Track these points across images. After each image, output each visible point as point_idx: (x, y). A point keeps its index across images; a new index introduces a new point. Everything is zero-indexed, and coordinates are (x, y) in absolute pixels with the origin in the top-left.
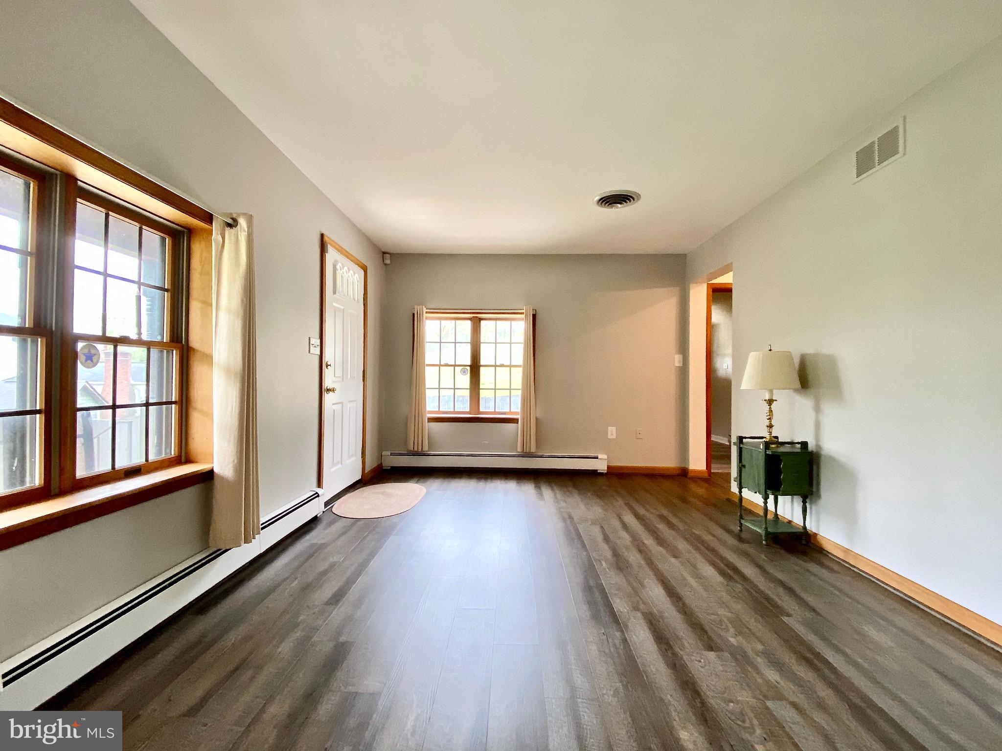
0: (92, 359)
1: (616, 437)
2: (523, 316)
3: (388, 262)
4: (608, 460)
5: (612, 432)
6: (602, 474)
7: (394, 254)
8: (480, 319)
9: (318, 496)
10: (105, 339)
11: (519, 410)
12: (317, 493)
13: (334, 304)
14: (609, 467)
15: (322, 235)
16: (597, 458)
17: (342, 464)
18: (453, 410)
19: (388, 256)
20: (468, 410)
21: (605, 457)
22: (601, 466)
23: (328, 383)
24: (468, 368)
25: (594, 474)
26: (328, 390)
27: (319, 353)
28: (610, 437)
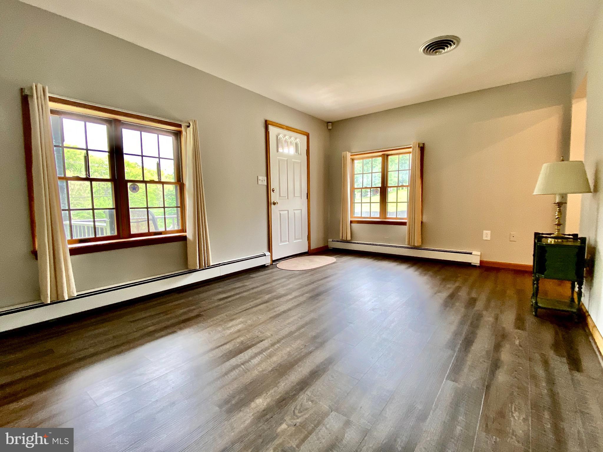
0: (135, 189)
1: (491, 239)
2: (411, 150)
3: (330, 127)
4: (481, 256)
5: (487, 235)
6: (475, 266)
7: (335, 122)
8: (388, 155)
9: (265, 256)
10: (143, 182)
11: (405, 216)
12: (265, 254)
13: (278, 158)
14: (481, 262)
15: (266, 121)
16: (471, 254)
17: (289, 242)
18: (369, 216)
19: (330, 124)
20: (379, 217)
21: (479, 253)
22: (475, 260)
23: (273, 200)
24: (379, 189)
25: (467, 265)
26: (274, 204)
27: (266, 184)
28: (485, 238)
